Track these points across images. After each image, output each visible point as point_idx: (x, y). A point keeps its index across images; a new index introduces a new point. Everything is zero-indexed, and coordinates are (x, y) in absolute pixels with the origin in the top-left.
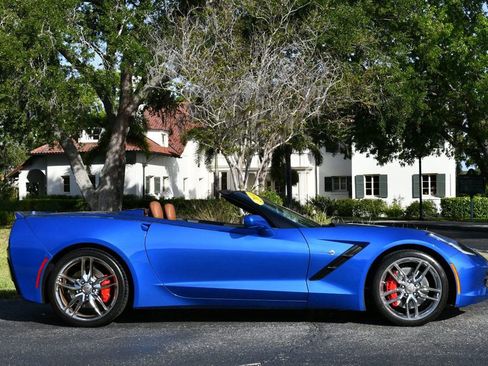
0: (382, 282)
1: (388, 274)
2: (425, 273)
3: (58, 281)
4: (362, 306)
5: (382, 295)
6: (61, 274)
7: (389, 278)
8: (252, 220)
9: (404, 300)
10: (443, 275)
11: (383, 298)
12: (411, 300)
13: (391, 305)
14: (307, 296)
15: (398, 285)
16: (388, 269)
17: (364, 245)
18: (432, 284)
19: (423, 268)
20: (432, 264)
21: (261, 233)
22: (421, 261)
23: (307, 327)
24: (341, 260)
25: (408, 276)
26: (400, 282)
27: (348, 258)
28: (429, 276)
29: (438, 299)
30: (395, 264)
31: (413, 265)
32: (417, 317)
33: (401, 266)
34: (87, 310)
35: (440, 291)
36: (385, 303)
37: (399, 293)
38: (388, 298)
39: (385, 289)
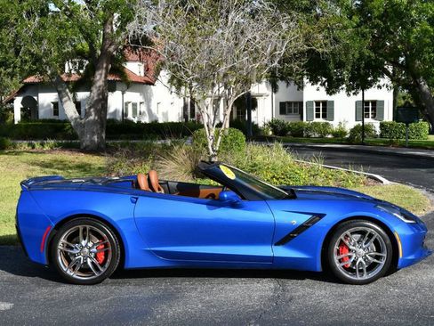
0: (336, 247)
1: (341, 240)
2: (372, 240)
3: (60, 246)
4: (319, 268)
5: (336, 258)
6: (63, 240)
7: (342, 244)
8: (226, 196)
9: (354, 262)
10: (388, 241)
11: (336, 261)
12: (361, 262)
13: (343, 267)
14: (272, 259)
15: (350, 250)
16: (342, 237)
17: (321, 216)
18: (379, 249)
19: (371, 236)
20: (379, 232)
21: (234, 205)
22: (369, 230)
23: (272, 286)
24: (301, 228)
25: (358, 242)
26: (351, 247)
27: (308, 227)
28: (376, 242)
29: (383, 262)
30: (348, 232)
31: (363, 233)
32: (366, 277)
33: (352, 233)
34: (85, 270)
35: (385, 255)
36: (338, 265)
37: (350, 257)
38: (340, 261)
39: (338, 253)
